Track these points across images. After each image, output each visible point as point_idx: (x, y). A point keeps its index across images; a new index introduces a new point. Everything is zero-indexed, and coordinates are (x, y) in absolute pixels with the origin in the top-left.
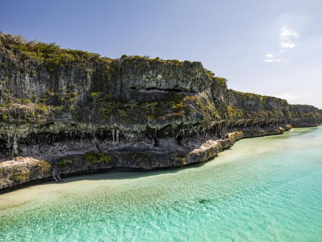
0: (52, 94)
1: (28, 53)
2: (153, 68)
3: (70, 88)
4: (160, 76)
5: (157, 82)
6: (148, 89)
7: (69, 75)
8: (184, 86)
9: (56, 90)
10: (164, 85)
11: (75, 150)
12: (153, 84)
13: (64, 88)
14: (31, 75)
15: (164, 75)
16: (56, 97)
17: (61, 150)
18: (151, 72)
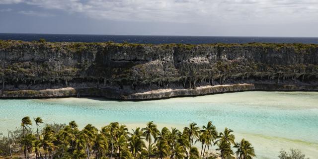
0: (79, 64)
1: (70, 49)
2: (120, 51)
3: (86, 61)
4: (125, 54)
5: (124, 56)
6: (120, 60)
7: (86, 55)
8: (140, 58)
9: (81, 62)
10: (128, 58)
11: (89, 86)
12: (122, 58)
13: (84, 61)
14: (71, 57)
15: (127, 53)
16: (80, 65)
17: (83, 86)
18: (119, 53)
